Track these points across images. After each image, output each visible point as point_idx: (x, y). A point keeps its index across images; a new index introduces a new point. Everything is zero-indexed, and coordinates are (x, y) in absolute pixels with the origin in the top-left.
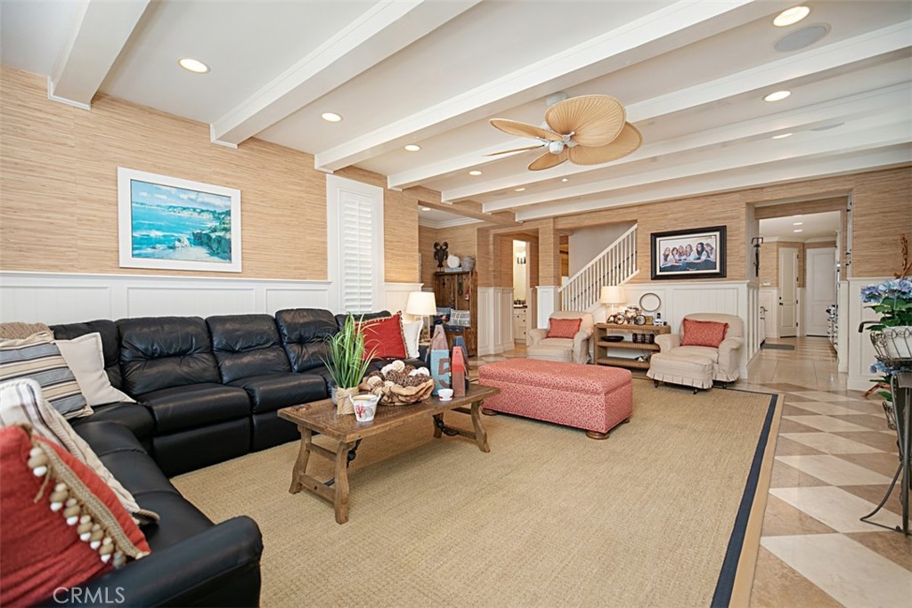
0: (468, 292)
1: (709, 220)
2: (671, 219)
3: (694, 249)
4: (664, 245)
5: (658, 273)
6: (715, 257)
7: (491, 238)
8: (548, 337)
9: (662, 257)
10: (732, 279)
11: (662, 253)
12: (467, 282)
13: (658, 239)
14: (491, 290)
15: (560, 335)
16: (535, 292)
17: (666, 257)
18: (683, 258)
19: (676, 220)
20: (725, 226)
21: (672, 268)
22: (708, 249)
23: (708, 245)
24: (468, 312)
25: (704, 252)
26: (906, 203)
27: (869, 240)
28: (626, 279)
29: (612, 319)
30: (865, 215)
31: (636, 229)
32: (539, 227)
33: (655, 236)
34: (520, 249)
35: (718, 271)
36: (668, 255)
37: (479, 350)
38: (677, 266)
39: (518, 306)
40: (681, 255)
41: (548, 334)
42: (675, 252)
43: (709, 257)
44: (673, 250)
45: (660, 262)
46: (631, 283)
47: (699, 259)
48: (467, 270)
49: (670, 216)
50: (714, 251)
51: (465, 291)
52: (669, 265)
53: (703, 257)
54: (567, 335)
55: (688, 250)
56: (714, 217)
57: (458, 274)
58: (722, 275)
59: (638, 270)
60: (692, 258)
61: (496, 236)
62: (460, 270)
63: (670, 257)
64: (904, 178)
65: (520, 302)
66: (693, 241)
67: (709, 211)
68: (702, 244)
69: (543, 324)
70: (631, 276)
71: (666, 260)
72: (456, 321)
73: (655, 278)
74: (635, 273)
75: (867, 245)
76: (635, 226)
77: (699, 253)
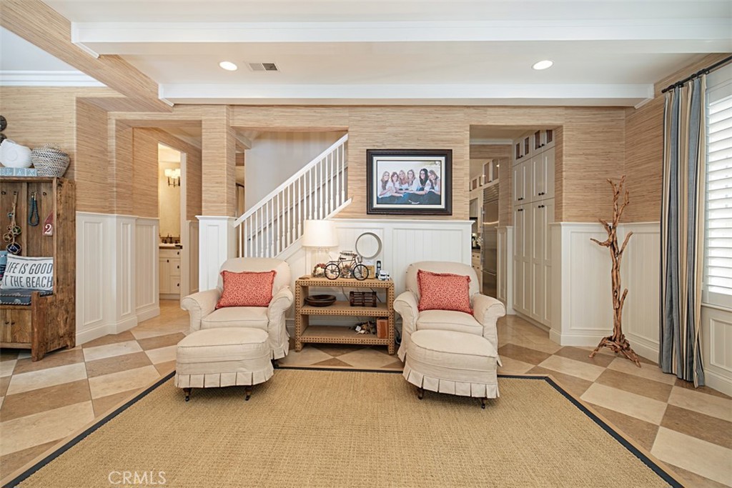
0: (50, 219)
1: (433, 141)
2: (389, 134)
3: (417, 176)
4: (384, 167)
5: (375, 205)
6: (440, 189)
7: (112, 126)
8: (219, 306)
9: (380, 184)
10: (457, 218)
11: (380, 178)
12: (51, 201)
13: (375, 158)
14: (111, 221)
15: (242, 300)
16: (195, 226)
17: (385, 183)
18: (404, 186)
19: (395, 135)
20: (451, 150)
21: (392, 199)
22: (432, 177)
23: (432, 172)
24: (50, 261)
25: (428, 181)
26: (602, 147)
27: (575, 182)
28: (333, 213)
29: (320, 270)
30: (573, 155)
31: (346, 143)
32: (203, 118)
33: (371, 154)
34: (171, 163)
35: (442, 206)
36: (387, 181)
37: (78, 334)
38: (398, 198)
39: (168, 245)
40: (401, 183)
41: (221, 303)
42: (395, 179)
43: (433, 188)
44: (393, 176)
45: (378, 191)
46: (340, 217)
47: (422, 189)
48: (47, 175)
49: (389, 130)
50: (438, 182)
51: (44, 216)
52: (388, 195)
53: (427, 188)
54: (254, 301)
55: (410, 177)
56: (438, 137)
57: (30, 182)
58: (447, 212)
59: (349, 201)
60: (414, 187)
61: (122, 124)
62: (32, 174)
63: (390, 184)
64: (600, 121)
65: (171, 240)
66: (414, 166)
67: (433, 130)
68: (425, 170)
69: (209, 280)
70: (339, 209)
71: (384, 187)
72: (18, 281)
73: (371, 211)
74: (344, 205)
75: (574, 187)
76: (345, 138)
77: (423, 182)
